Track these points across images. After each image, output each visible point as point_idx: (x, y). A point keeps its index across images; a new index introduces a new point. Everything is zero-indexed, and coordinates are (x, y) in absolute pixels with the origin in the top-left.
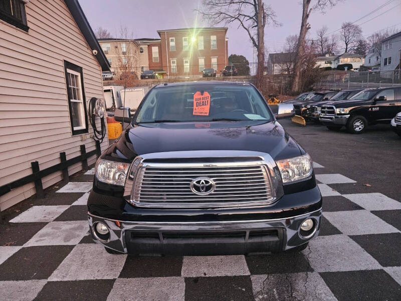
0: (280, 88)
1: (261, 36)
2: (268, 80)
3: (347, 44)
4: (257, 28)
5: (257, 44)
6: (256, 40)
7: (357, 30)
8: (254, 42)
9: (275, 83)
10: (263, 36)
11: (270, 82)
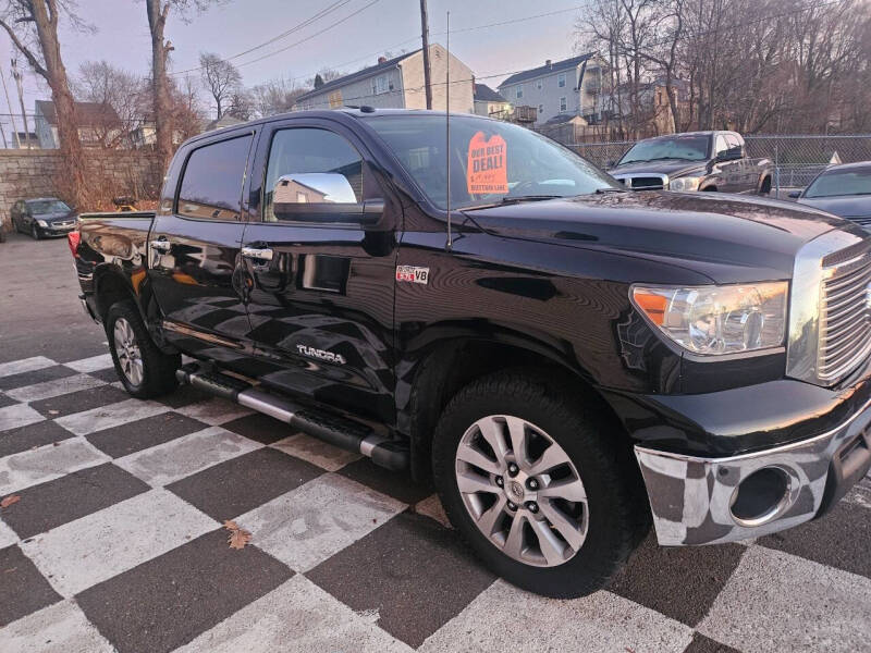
0: (130, 183)
1: (52, 49)
2: (97, 163)
3: (218, 101)
4: (33, 24)
5: (44, 67)
6: (38, 55)
7: (232, 75)
8: (32, 61)
9: (115, 169)
10: (58, 49)
11: (102, 168)
